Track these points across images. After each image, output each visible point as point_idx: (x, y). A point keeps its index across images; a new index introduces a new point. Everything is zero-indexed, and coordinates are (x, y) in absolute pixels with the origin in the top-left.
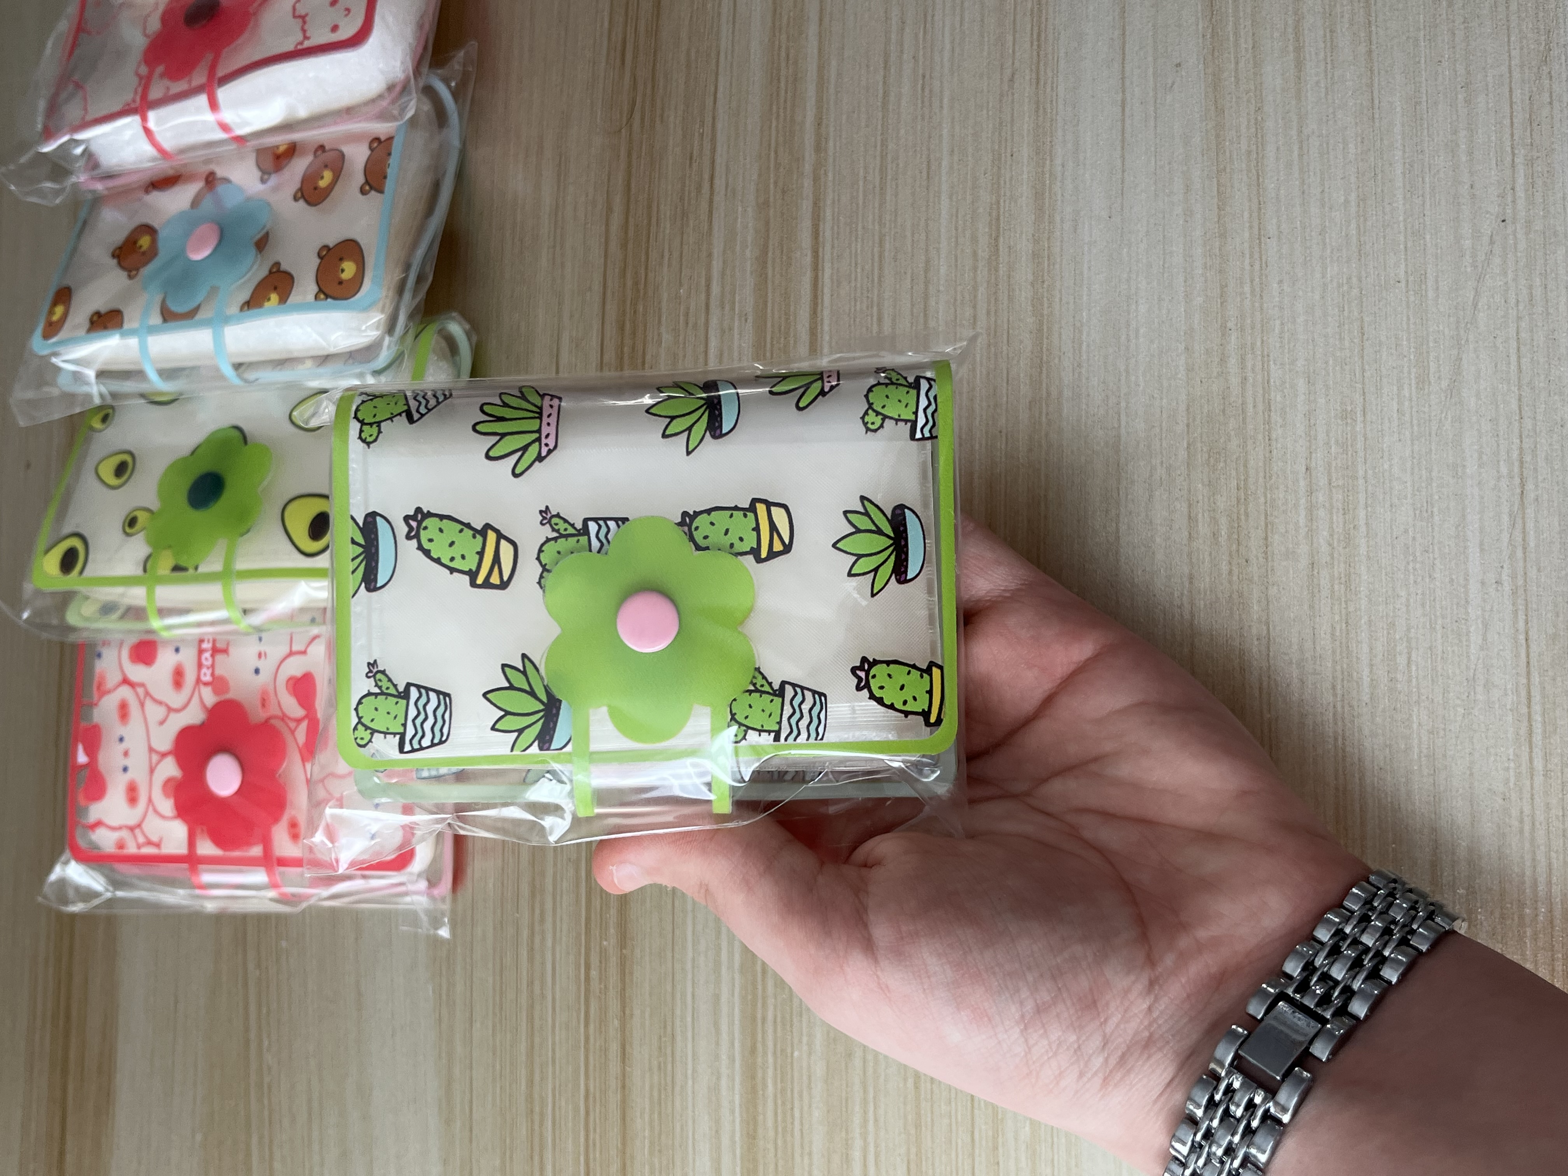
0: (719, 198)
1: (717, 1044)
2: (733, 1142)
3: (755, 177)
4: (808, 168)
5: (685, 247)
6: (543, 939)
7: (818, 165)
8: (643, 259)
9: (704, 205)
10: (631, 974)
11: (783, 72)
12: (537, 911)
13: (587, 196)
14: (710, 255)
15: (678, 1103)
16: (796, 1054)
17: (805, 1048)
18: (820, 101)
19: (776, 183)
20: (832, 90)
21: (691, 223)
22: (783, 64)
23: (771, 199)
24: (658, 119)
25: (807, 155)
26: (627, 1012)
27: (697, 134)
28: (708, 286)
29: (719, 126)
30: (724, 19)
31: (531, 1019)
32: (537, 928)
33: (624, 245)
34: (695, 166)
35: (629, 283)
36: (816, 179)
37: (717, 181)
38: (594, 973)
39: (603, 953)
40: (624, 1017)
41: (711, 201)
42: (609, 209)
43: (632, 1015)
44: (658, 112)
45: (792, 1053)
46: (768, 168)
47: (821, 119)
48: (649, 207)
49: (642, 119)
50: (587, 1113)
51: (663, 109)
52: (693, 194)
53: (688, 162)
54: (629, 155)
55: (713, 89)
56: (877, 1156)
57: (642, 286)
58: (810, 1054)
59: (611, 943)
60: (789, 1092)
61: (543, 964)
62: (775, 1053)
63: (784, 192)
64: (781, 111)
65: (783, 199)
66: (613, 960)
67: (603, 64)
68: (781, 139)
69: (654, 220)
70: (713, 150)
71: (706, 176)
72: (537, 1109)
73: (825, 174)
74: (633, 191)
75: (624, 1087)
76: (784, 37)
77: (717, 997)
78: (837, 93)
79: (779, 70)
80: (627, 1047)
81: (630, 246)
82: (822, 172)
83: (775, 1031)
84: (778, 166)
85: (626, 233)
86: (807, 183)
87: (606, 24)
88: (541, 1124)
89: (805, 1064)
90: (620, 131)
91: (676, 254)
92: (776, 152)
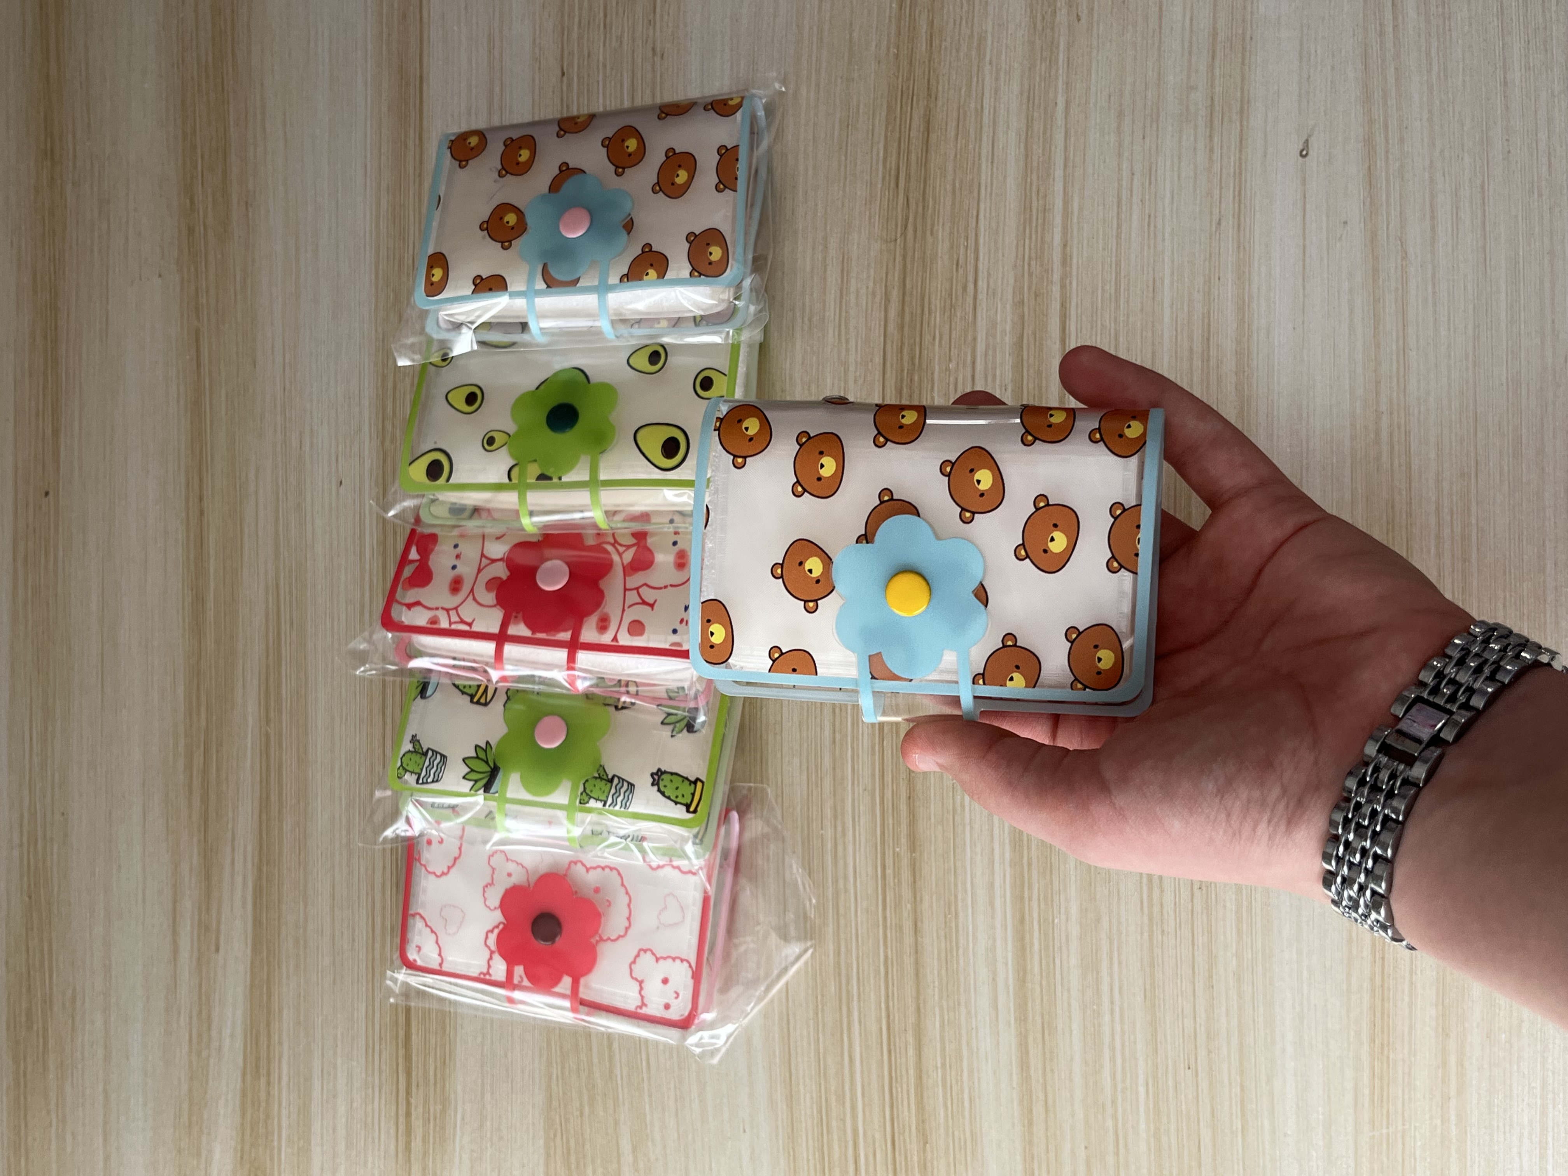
0: (982, 296)
1: (993, 917)
2: (1007, 986)
3: (1012, 281)
4: (1056, 277)
5: (954, 332)
6: (845, 849)
7: (1064, 277)
8: (918, 340)
9: (969, 300)
10: (921, 870)
11: (1035, 204)
12: (839, 829)
13: (867, 288)
14: (975, 339)
15: (961, 962)
16: (1056, 921)
17: (1063, 917)
18: (1065, 228)
19: (1030, 288)
20: (1075, 220)
21: (958, 314)
22: (1034, 198)
23: (1026, 300)
24: (928, 233)
25: (1055, 267)
26: (918, 899)
27: (962, 246)
28: (974, 363)
29: (981, 240)
30: (984, 160)
31: (837, 907)
32: (840, 841)
33: (901, 327)
34: (961, 271)
35: (906, 358)
36: (1063, 287)
37: (980, 283)
38: (889, 872)
39: (897, 856)
40: (916, 901)
41: (975, 298)
42: (887, 299)
43: (921, 900)
44: (929, 227)
45: (1053, 921)
46: (1023, 276)
47: (1067, 241)
48: (923, 299)
49: (915, 231)
50: (887, 973)
51: (933, 225)
52: (960, 293)
53: (955, 267)
54: (904, 258)
55: (975, 213)
56: (1121, 988)
57: (917, 361)
58: (1067, 920)
59: (903, 848)
60: (1051, 948)
61: (845, 866)
62: (1039, 921)
63: (1036, 295)
64: (1033, 233)
65: (1036, 300)
66: (905, 862)
67: (879, 186)
68: (1033, 255)
69: (926, 310)
70: (977, 259)
71: (971, 278)
72: (844, 972)
73: (1071, 283)
74: (908, 286)
75: (916, 952)
76: (1034, 176)
77: (991, 885)
78: (1079, 223)
79: (1031, 202)
80: (919, 924)
81: (906, 329)
82: (1068, 282)
83: (1039, 905)
84: (1030, 275)
85: (903, 318)
86: (1056, 289)
87: (881, 155)
88: (848, 983)
89: (1063, 928)
90: (896, 240)
91: (946, 337)
92: (1029, 265)
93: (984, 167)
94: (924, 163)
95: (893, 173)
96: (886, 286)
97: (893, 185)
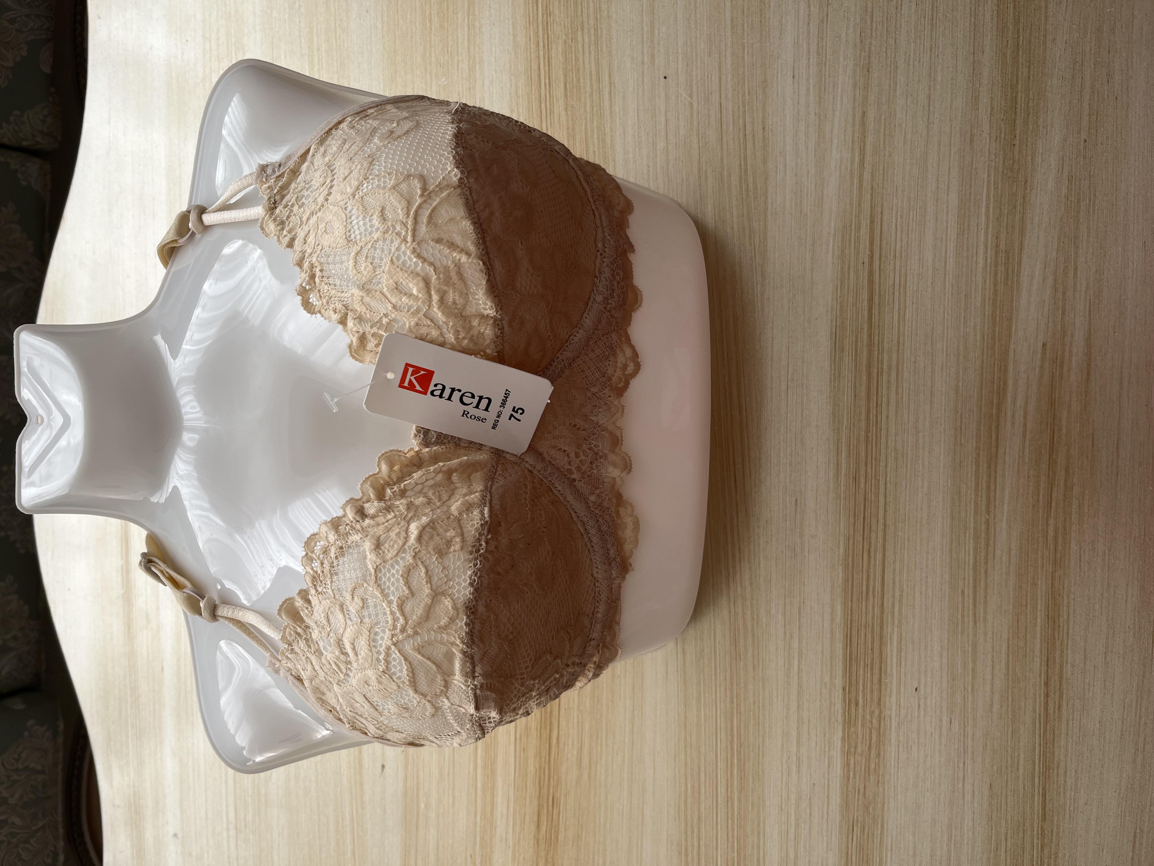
93: (512, 795)
94: (540, 806)
95: (555, 806)
96: (559, 747)
97: (555, 799)
